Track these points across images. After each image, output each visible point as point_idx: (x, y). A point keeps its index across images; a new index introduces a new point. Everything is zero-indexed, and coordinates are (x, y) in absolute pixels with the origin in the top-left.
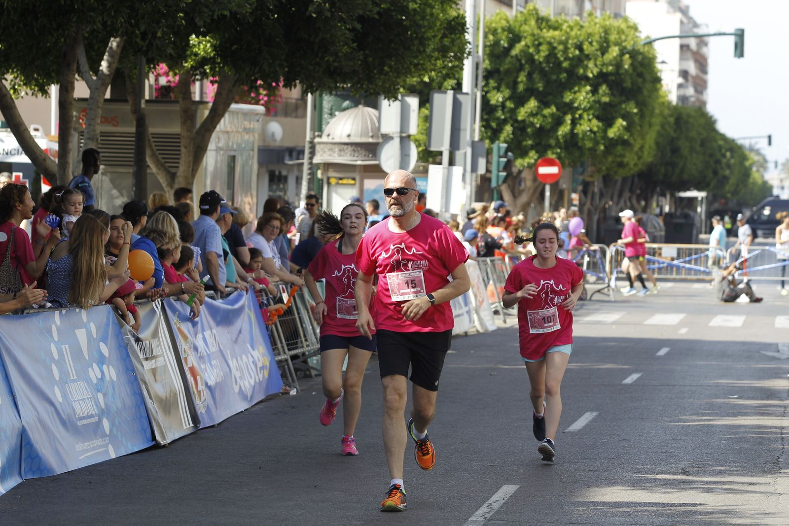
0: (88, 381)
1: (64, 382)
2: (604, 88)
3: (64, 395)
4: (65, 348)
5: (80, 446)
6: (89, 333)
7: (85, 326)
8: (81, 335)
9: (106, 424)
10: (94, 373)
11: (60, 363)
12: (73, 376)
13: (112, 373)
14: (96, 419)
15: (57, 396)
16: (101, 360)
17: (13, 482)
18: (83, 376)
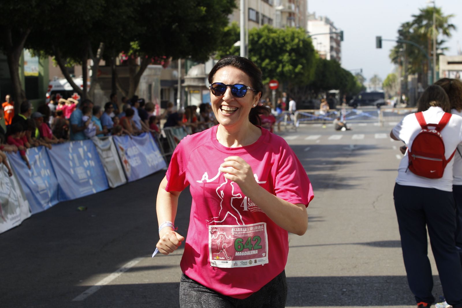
0: (84, 167)
1: (74, 167)
2: (293, 54)
3: (75, 172)
4: (75, 155)
5: (81, 189)
6: (84, 150)
7: (82, 147)
8: (81, 150)
9: (91, 182)
10: (86, 163)
11: (73, 160)
12: (78, 164)
13: (92, 163)
14: (86, 180)
15: (72, 172)
16: (89, 159)
17: (55, 202)
18: (81, 164)
